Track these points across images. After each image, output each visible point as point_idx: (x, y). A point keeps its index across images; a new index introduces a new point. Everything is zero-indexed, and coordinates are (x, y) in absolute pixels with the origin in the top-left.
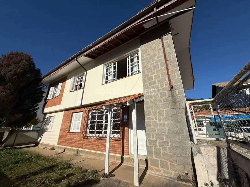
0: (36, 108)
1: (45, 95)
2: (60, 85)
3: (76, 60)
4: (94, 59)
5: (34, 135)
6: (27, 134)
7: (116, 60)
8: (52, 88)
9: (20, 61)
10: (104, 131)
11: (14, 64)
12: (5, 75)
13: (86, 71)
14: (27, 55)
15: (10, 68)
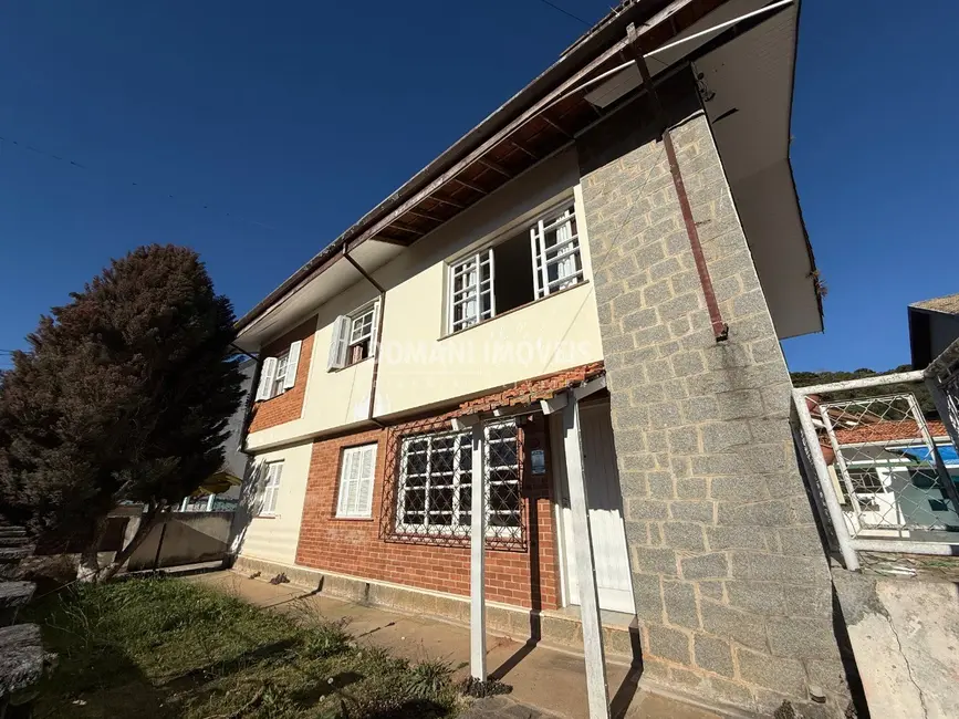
0: (222, 433)
1: (246, 386)
2: (296, 347)
3: (346, 255)
4: (407, 245)
5: (216, 529)
6: (196, 525)
7: (491, 244)
8: (268, 360)
9: (165, 277)
10: (457, 513)
11: (150, 287)
12: (124, 326)
13: (383, 292)
14: (185, 254)
15: (139, 302)
